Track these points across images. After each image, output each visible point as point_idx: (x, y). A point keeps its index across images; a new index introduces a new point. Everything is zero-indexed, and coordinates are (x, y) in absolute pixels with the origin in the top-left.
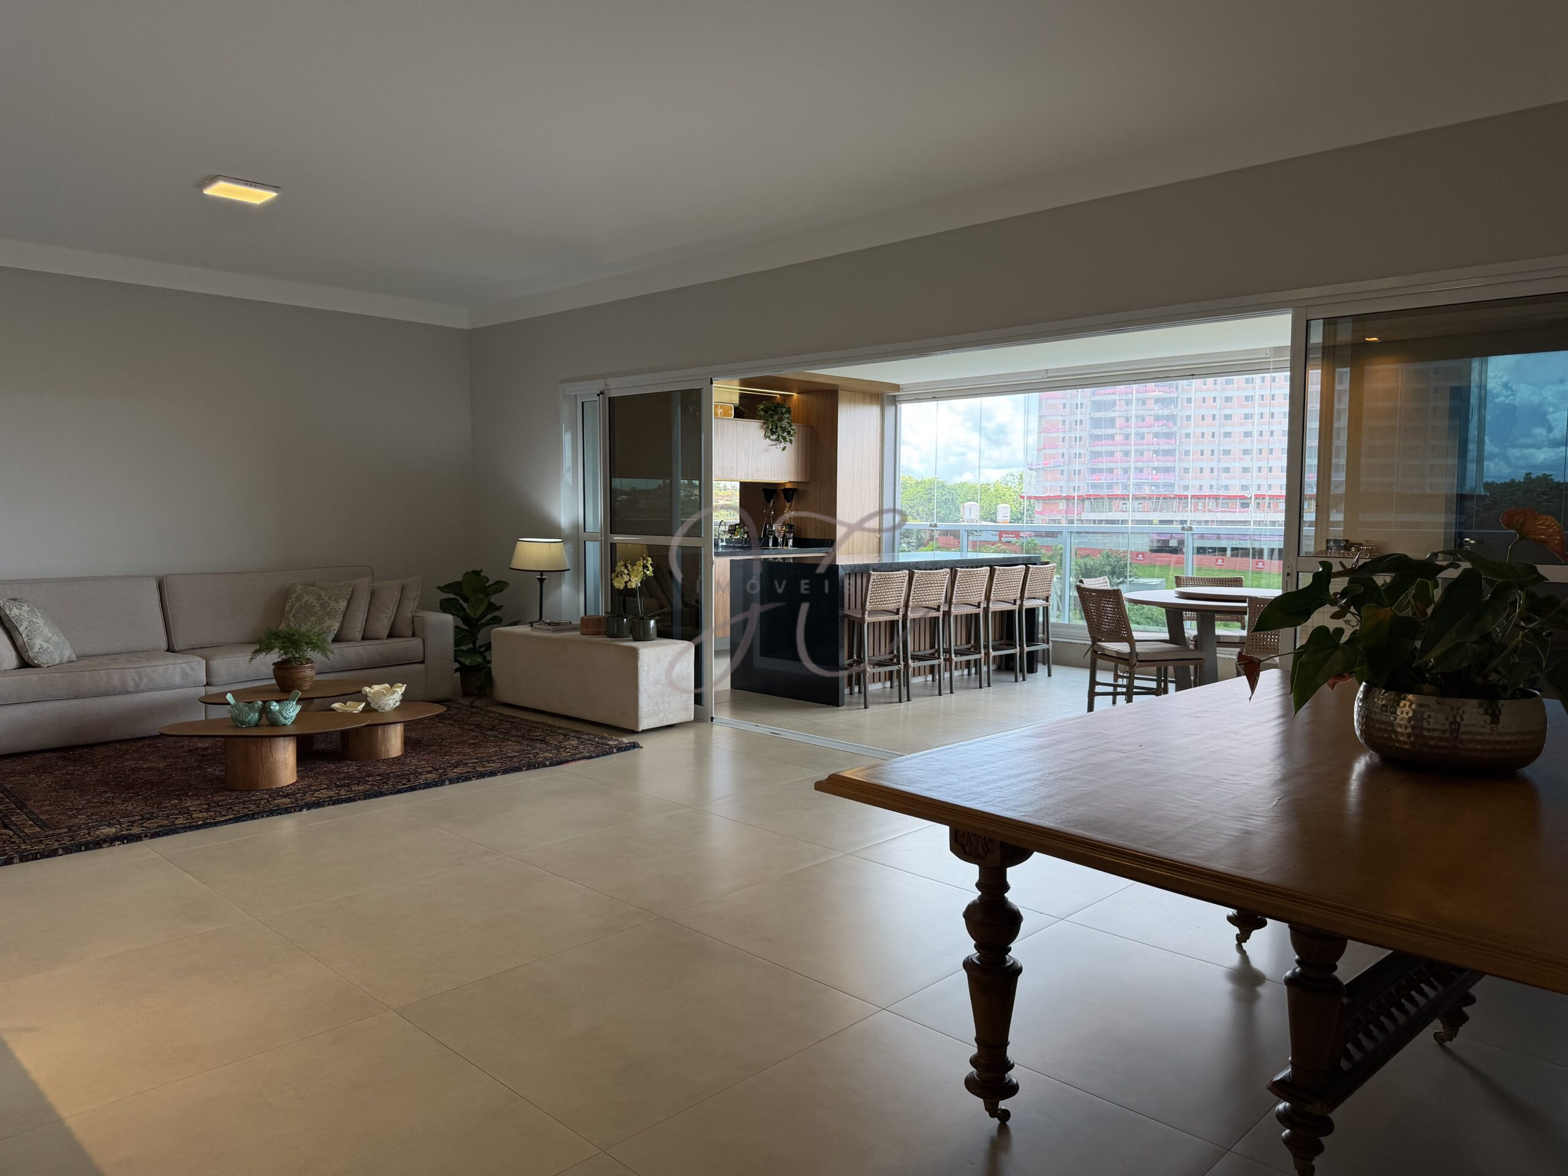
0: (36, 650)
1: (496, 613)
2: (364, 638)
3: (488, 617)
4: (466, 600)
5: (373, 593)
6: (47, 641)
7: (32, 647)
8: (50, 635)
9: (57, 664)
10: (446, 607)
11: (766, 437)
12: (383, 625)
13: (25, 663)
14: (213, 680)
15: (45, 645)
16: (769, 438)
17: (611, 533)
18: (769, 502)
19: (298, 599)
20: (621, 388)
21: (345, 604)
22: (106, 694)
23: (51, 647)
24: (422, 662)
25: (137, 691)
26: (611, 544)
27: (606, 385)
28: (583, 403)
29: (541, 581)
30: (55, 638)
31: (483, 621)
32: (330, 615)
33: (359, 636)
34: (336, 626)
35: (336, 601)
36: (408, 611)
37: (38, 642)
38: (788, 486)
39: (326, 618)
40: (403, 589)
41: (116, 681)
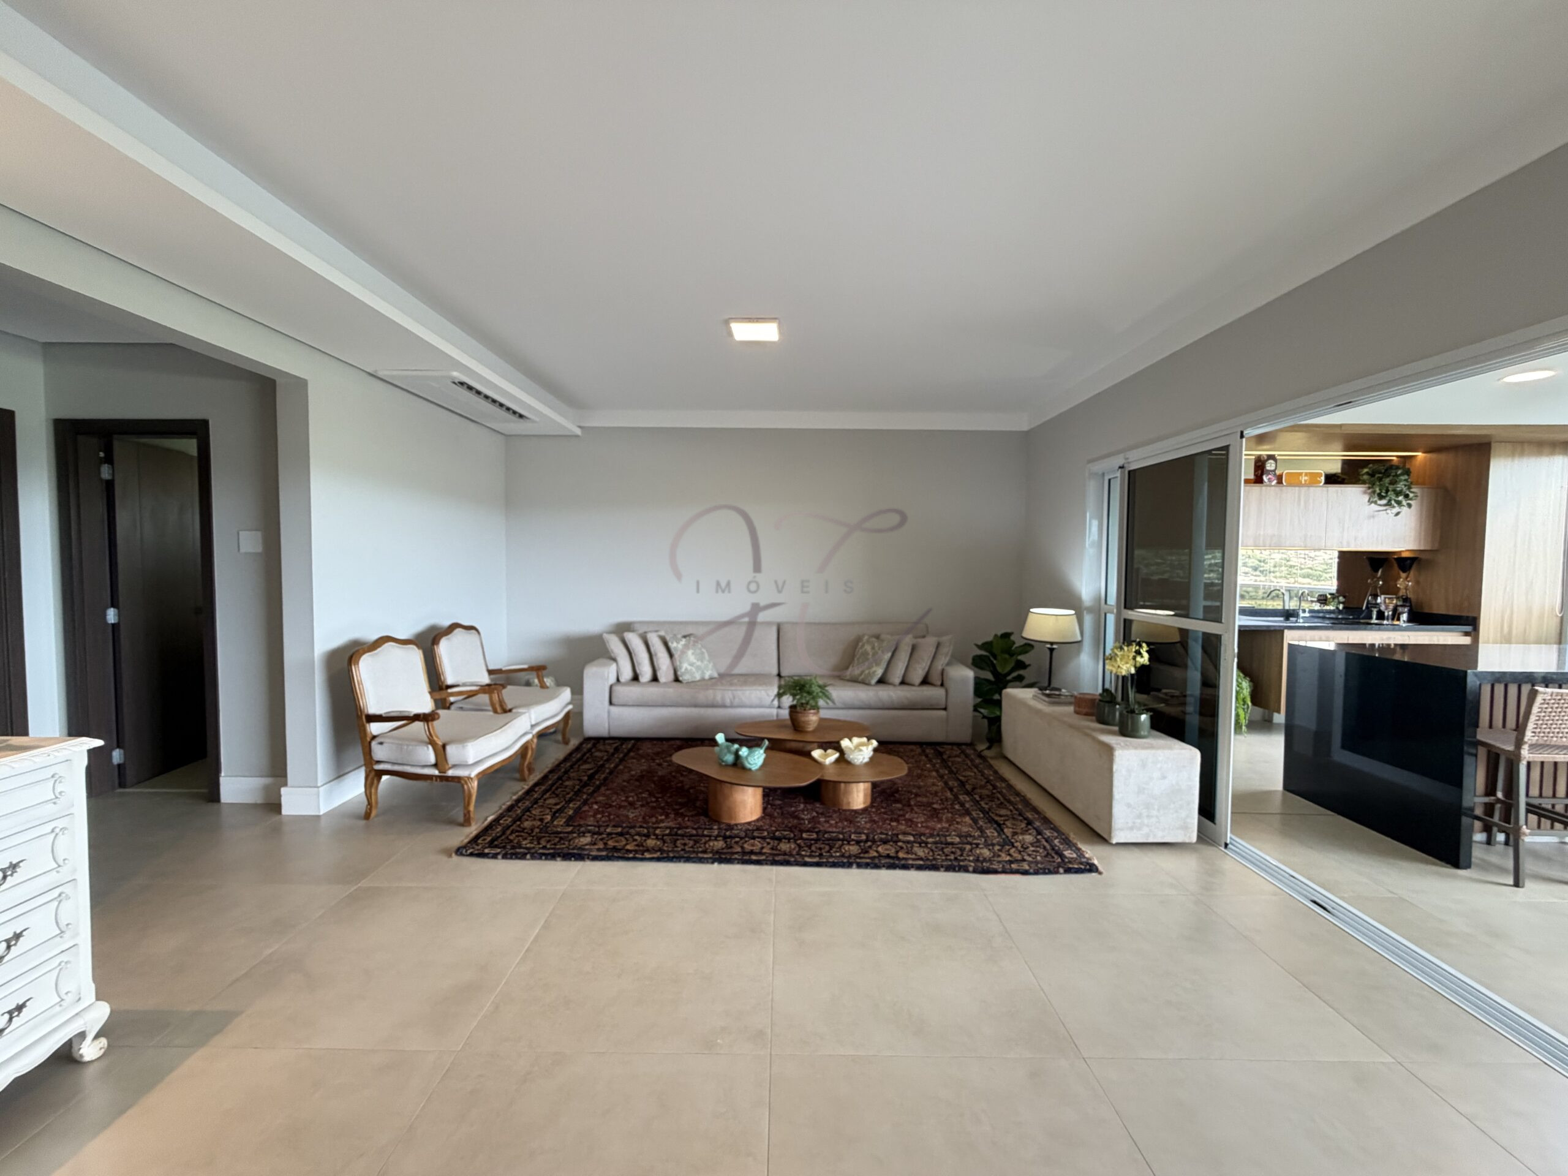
0: (683, 670)
1: (1021, 672)
2: (903, 683)
3: (1014, 674)
4: (995, 657)
5: (914, 648)
6: (692, 664)
7: (681, 668)
8: (695, 661)
9: (699, 681)
10: (977, 663)
11: (1370, 502)
12: (917, 675)
13: (677, 680)
14: (781, 705)
15: (689, 668)
16: (1375, 503)
17: (1125, 607)
18: (1377, 571)
19: (863, 646)
20: (1142, 458)
21: (889, 654)
22: (713, 706)
23: (694, 669)
24: (945, 709)
25: (732, 706)
26: (1125, 620)
27: (1127, 459)
28: (1110, 480)
29: (1052, 650)
30: (699, 663)
31: (1009, 678)
32: (876, 662)
33: (897, 680)
34: (879, 672)
35: (883, 652)
36: (940, 663)
37: (685, 666)
38: (1404, 555)
39: (874, 665)
40: (938, 646)
41: (719, 698)
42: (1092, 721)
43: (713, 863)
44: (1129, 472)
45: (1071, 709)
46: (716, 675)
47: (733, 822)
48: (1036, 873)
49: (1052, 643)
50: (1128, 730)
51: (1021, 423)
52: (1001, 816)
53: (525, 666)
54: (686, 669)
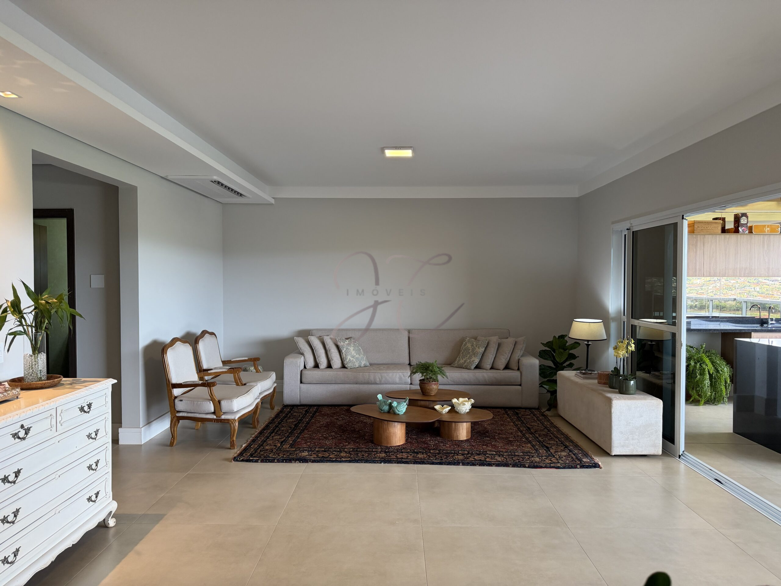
0: (348, 361)
1: (572, 361)
2: (492, 368)
3: (568, 363)
4: (554, 351)
5: (499, 345)
6: (353, 357)
7: (346, 359)
8: (355, 354)
9: (357, 367)
10: (542, 355)
12: (502, 363)
13: (343, 367)
14: (413, 382)
15: (352, 359)
17: (632, 318)
19: (465, 345)
20: (640, 224)
21: (483, 349)
22: (368, 383)
23: (354, 360)
24: (520, 385)
25: (380, 384)
26: (632, 325)
27: (631, 224)
28: (625, 236)
29: (588, 345)
30: (357, 356)
31: (565, 365)
32: (475, 354)
33: (489, 366)
34: (477, 361)
35: (479, 348)
36: (516, 356)
37: (349, 357)
39: (473, 356)
40: (516, 343)
41: (372, 378)
42: (606, 387)
43: (381, 463)
44: (633, 232)
45: (596, 381)
46: (368, 364)
47: (389, 446)
48: (564, 468)
49: (588, 341)
50: (623, 390)
51: (574, 192)
52: (550, 444)
53: (246, 358)
54: (350, 360)
